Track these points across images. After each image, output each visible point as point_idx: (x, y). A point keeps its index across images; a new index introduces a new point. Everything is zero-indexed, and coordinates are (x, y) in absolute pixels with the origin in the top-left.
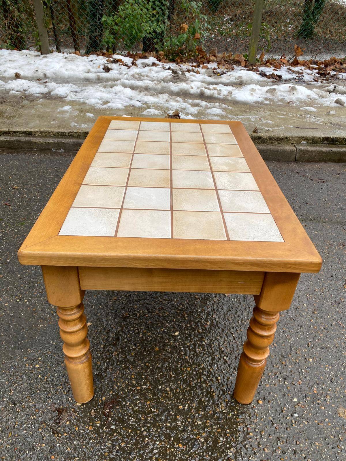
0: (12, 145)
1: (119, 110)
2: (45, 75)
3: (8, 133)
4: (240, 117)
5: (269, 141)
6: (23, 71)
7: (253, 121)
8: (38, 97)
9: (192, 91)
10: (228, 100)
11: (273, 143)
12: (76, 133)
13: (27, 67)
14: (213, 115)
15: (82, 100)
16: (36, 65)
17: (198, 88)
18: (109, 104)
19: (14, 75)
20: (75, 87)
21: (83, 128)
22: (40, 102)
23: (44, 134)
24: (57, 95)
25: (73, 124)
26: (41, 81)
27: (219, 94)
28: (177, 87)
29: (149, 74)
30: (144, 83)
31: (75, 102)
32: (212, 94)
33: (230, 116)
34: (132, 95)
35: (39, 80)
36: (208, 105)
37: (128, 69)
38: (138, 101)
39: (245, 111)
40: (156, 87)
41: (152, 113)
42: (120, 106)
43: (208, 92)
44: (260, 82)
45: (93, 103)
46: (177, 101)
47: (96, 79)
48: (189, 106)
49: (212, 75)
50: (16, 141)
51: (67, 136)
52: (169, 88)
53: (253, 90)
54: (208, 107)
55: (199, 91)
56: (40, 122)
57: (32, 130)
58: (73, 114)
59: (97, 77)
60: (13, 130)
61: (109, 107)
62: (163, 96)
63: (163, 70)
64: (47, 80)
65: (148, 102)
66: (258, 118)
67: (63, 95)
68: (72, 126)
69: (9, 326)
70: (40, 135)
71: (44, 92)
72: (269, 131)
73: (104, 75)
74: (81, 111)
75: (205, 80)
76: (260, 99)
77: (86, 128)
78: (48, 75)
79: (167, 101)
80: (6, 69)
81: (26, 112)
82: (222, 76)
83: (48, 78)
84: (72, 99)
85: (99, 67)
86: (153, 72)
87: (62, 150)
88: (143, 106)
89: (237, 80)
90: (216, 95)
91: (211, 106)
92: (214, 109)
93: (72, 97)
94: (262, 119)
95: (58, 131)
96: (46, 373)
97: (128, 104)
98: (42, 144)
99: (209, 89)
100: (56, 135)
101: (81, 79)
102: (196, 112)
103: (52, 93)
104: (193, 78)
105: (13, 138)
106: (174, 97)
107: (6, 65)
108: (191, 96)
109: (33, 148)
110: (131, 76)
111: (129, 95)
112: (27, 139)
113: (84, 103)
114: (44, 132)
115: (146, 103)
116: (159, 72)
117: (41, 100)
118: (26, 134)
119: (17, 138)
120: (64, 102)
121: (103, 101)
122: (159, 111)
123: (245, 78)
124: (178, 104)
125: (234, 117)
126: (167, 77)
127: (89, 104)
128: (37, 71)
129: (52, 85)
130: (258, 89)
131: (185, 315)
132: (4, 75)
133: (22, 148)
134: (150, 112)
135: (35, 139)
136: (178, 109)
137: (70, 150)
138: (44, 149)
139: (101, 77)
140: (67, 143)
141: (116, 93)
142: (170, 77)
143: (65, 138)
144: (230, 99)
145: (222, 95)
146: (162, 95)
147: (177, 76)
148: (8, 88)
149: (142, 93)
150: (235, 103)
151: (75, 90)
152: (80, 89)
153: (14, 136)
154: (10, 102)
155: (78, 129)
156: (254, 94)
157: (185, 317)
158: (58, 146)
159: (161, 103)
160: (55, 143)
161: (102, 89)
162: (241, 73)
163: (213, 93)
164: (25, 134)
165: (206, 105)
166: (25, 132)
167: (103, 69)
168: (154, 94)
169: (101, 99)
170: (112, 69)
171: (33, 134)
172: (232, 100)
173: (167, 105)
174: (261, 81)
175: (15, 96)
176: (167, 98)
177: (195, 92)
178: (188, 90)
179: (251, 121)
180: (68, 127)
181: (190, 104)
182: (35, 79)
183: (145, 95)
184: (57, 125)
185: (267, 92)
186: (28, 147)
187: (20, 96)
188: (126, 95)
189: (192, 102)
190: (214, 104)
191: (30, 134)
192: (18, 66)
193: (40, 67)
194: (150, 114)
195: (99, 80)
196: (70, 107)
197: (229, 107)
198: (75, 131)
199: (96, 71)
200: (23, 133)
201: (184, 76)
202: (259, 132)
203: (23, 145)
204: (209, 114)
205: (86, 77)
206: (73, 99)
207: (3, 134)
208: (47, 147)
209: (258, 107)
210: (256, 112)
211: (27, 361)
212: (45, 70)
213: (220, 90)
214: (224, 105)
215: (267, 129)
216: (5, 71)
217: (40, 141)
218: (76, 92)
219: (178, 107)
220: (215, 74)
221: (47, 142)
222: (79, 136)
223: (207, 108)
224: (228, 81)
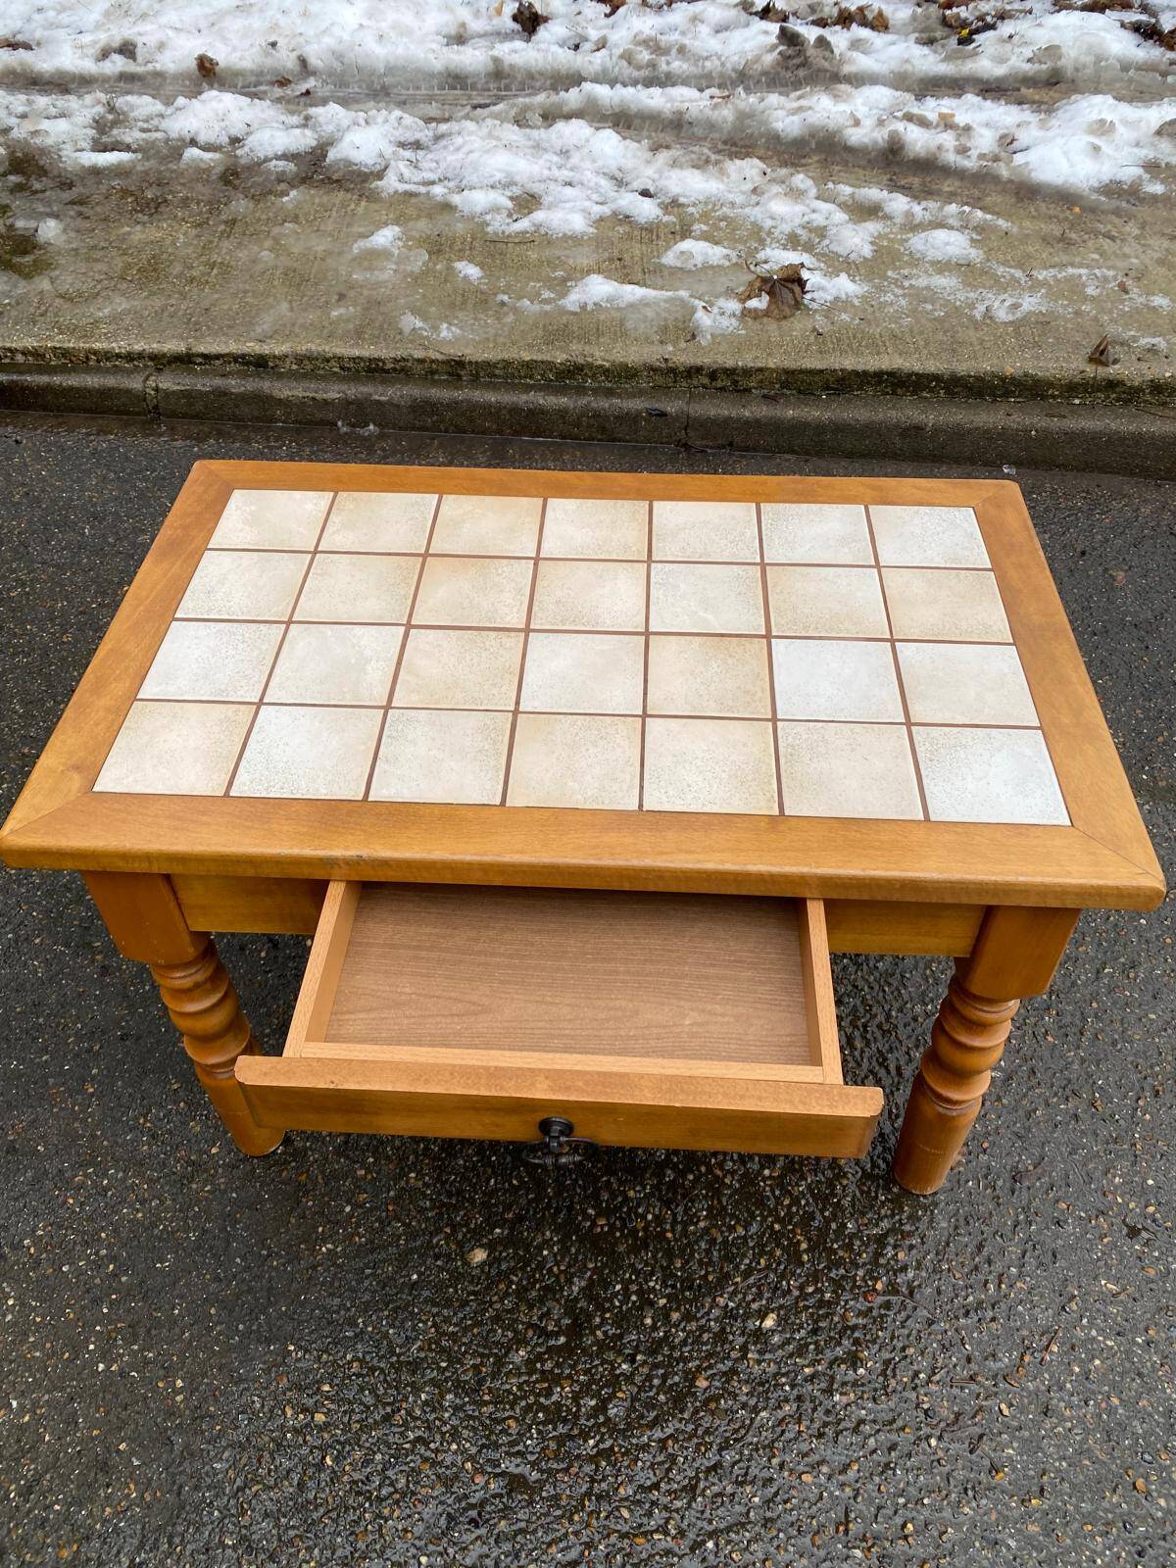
0: (199, 407)
1: (574, 240)
2: (303, 62)
3: (184, 361)
4: (1041, 275)
5: (1148, 397)
6: (225, 40)
7: (1093, 299)
8: (281, 178)
9: (856, 136)
10: (996, 179)
11: (1164, 404)
12: (421, 361)
13: (236, 24)
14: (934, 263)
15: (438, 190)
16: (270, 13)
17: (881, 123)
18: (539, 216)
19: (193, 64)
20: (411, 125)
21: (444, 342)
22: (291, 201)
23: (310, 367)
24: (348, 163)
25: (410, 322)
26: (288, 91)
27: (963, 151)
28: (795, 118)
29: (686, 41)
30: (671, 100)
31: (413, 200)
32: (933, 149)
33: (1000, 271)
34: (623, 162)
35: (283, 82)
36: (917, 209)
37: (606, 16)
38: (645, 193)
39: (1062, 239)
40: (715, 115)
41: (699, 260)
42: (578, 223)
43: (918, 139)
44: (1131, 73)
45: (478, 209)
46: (796, 194)
47: (488, 75)
48: (840, 216)
49: (938, 34)
50: (212, 392)
51: (387, 372)
52: (766, 123)
53: (1103, 128)
54: (917, 221)
55: (880, 136)
56: (292, 309)
57: (265, 349)
58: (409, 268)
59: (491, 67)
60: (202, 349)
61: (538, 226)
62: (741, 170)
63: (744, 16)
64: (311, 83)
65: (682, 200)
66: (1115, 278)
67: (370, 162)
68: (407, 330)
69: (229, 1243)
70: (294, 367)
71: (302, 149)
72: (1152, 350)
73: (520, 53)
74: (437, 247)
75: (909, 67)
76: (1130, 173)
77: (457, 339)
78: (314, 61)
79: (754, 191)
80: (164, 39)
81: (242, 254)
82: (979, 38)
83: (314, 73)
84: (402, 187)
85: (499, 12)
86: (704, 30)
87: (371, 427)
88: (666, 218)
89: (1037, 66)
90: (951, 158)
91: (928, 216)
92: (940, 235)
93: (401, 180)
94: (1129, 283)
95: (356, 352)
96: (348, 1448)
97: (606, 210)
98: (302, 404)
99: (923, 123)
100: (349, 369)
101: (432, 75)
102: (867, 251)
103: (332, 155)
104: (862, 62)
105: (204, 384)
106: (783, 171)
107: (163, 20)
108: (850, 158)
109: (272, 420)
110: (622, 57)
111: (613, 166)
112: (251, 385)
113: (447, 207)
114: (309, 358)
115: (673, 205)
116: (727, 29)
117: (293, 193)
118: (248, 363)
119: (218, 382)
120: (373, 197)
121: (516, 191)
122: (726, 251)
123: (1073, 54)
124: (799, 208)
125: (1018, 274)
126: (757, 59)
127: (466, 211)
128: (274, 45)
129: (331, 115)
130: (1126, 123)
131: (799, 1242)
132: (158, 67)
133: (234, 418)
134: (691, 255)
135: (277, 384)
136: (799, 231)
137: (400, 428)
138: (309, 422)
139: (506, 63)
140: (390, 403)
141: (564, 153)
142: (769, 59)
143: (383, 382)
144: (1004, 172)
145: (974, 153)
146: (738, 162)
147: (799, 53)
148: (174, 135)
149: (664, 156)
150: (1027, 193)
151: (410, 137)
152: (430, 134)
153: (205, 373)
154: (185, 202)
155: (426, 348)
156: (1104, 148)
157: (798, 1254)
158: (359, 411)
159: (733, 204)
160: (347, 403)
161: (512, 133)
162: (1056, 28)
163: (939, 148)
164: (243, 364)
165: (909, 214)
166: (243, 356)
167: (515, 18)
168: (707, 161)
169: (506, 186)
170: (546, 20)
171: (271, 364)
172: (1011, 181)
173: (755, 214)
174: (1140, 68)
175: (201, 173)
176: (758, 180)
177: (866, 140)
178: (839, 131)
179: (1086, 298)
180: (392, 333)
181: (844, 206)
182: (268, 78)
183: (675, 164)
184: (351, 326)
185: (1159, 133)
186: (256, 413)
187: (219, 169)
188: (600, 163)
189: (852, 195)
190: (941, 209)
191: (260, 364)
192: (206, 16)
193: (283, 21)
194: (690, 266)
195: (502, 80)
196: (397, 229)
197: (1001, 222)
198: (419, 354)
199: (489, 28)
200: (236, 361)
201: (827, 54)
202: (1115, 362)
203: (237, 406)
204: (916, 261)
205: (452, 67)
206: (407, 187)
207: (170, 363)
208: (319, 416)
209: (1117, 212)
210: (1106, 244)
211: (289, 1393)
212: (301, 40)
213: (968, 129)
214: (979, 213)
215: (1145, 341)
216: (161, 46)
217: (295, 393)
218: (417, 145)
219: (797, 221)
220: (950, 26)
221: (318, 396)
222: (433, 372)
223: (913, 226)
224: (1000, 71)
